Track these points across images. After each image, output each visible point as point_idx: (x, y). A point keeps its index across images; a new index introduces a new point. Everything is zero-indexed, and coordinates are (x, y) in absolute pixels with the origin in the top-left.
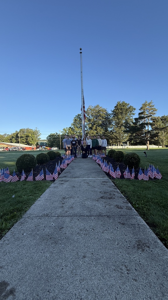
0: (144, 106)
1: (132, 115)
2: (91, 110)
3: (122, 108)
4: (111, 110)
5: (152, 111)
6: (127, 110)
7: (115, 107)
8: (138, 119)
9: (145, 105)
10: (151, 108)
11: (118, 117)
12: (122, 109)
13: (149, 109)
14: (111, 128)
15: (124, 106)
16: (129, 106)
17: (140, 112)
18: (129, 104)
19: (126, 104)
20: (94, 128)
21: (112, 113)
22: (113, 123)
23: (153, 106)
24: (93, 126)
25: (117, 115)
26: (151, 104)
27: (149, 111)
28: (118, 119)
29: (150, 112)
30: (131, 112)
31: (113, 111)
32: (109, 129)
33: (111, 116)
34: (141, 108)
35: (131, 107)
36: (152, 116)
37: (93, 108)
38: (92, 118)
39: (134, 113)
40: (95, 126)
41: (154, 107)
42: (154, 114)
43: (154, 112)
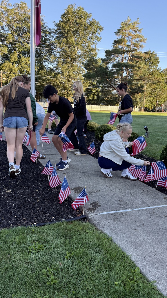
0: (125, 28)
1: (95, 41)
2: (6, 11)
3: (78, 21)
4: (54, 22)
5: (137, 40)
6: (86, 28)
7: (63, 16)
8: (112, 52)
9: (126, 25)
10: (136, 34)
11: (67, 41)
12: (77, 24)
13: (132, 36)
14: (52, 62)
15: (81, 17)
16: (91, 19)
17: (116, 38)
18: (90, 16)
19: (85, 13)
20: (15, 56)
21: (56, 28)
22: (57, 53)
23: (139, 31)
24: (10, 51)
25: (66, 35)
26: (137, 26)
27: (132, 39)
28: (68, 45)
29: (134, 41)
30: (94, 33)
31: (58, 25)
32: (47, 64)
33: (52, 35)
34: (119, 31)
35: (94, 22)
36: (136, 50)
37: (11, 8)
38: (10, 32)
39: (99, 36)
40: (16, 53)
41: (142, 33)
42: (141, 46)
43: (141, 44)
